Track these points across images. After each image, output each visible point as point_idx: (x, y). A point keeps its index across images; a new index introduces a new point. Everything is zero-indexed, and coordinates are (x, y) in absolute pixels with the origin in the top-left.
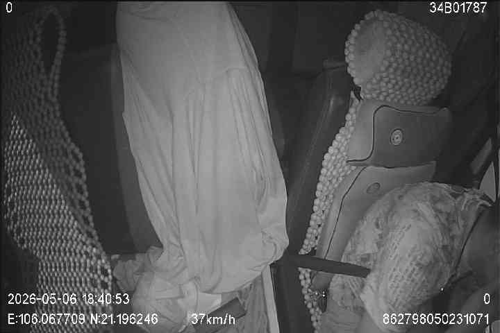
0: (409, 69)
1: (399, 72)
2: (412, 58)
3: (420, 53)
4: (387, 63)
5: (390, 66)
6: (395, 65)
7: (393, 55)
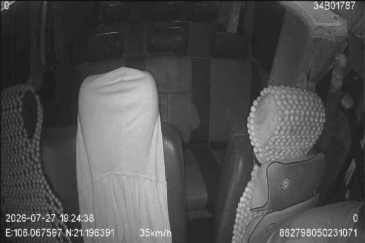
0: (295, 128)
1: (288, 132)
2: (297, 118)
3: (303, 113)
4: (278, 128)
5: (281, 129)
6: (285, 128)
7: (283, 120)
